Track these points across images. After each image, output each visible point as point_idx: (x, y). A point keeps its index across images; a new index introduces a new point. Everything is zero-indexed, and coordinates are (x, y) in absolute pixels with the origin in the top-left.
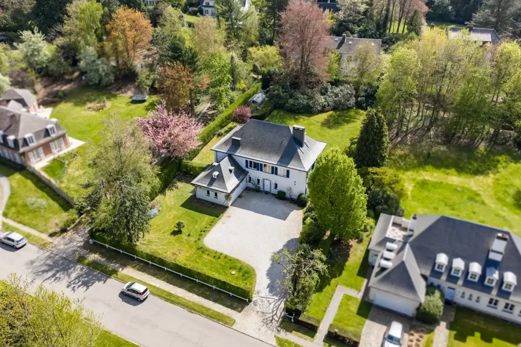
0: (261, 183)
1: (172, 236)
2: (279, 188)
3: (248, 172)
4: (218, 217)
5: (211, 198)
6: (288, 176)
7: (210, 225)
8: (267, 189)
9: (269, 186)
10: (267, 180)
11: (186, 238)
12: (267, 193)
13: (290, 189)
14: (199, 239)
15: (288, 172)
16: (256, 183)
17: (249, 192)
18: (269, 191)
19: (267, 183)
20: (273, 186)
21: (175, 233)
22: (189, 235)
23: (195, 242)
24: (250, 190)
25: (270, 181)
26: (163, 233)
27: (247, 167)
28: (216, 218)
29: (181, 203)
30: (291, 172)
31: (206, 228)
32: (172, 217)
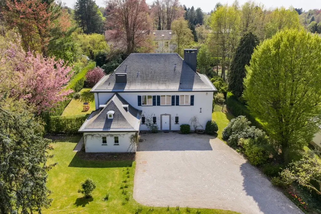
0: (158, 122)
1: (80, 207)
2: (181, 122)
3: (141, 111)
4: (131, 166)
5: (110, 147)
6: (192, 104)
7: (128, 177)
8: (166, 127)
9: (168, 123)
10: (166, 115)
11: (105, 203)
12: (166, 132)
13: (195, 120)
14: (127, 199)
15: (192, 97)
16: (152, 123)
17: (145, 135)
18: (169, 129)
19: (166, 119)
20: (173, 121)
21: (81, 202)
22: (107, 199)
23: (123, 204)
24: (145, 133)
25: (170, 115)
26: (61, 208)
27: (140, 104)
28: (129, 168)
29: (68, 164)
30: (197, 96)
31: (125, 182)
32: (63, 182)
